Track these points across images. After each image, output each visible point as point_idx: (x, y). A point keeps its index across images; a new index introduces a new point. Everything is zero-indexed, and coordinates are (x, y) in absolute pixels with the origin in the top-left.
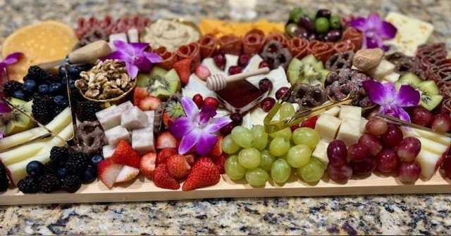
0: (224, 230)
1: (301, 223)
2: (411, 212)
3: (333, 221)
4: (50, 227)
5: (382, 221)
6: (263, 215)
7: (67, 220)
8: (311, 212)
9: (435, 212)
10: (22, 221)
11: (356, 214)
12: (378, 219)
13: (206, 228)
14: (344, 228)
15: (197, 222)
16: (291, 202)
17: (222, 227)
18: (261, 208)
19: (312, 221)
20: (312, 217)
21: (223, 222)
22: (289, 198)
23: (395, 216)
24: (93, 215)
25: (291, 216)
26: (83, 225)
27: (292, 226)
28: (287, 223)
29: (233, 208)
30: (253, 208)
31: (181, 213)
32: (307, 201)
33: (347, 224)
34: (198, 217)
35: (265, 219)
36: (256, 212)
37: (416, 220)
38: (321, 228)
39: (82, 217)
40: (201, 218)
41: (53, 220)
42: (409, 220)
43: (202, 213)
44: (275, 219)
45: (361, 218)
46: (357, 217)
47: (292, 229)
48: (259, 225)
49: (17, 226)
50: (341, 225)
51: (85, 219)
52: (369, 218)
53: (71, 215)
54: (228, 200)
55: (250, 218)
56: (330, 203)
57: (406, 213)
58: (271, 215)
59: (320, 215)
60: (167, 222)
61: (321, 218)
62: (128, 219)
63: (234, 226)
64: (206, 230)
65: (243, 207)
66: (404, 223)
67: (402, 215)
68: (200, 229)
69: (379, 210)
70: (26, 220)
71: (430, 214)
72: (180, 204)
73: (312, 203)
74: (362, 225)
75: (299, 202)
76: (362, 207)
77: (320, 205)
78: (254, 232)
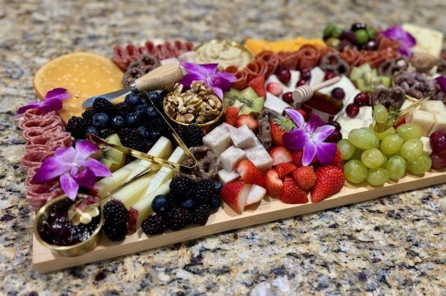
0: (361, 233)
1: (422, 213)
4: (186, 268)
6: (386, 213)
7: (200, 257)
8: (423, 203)
10: (149, 270)
13: (344, 235)
15: (332, 231)
16: (402, 197)
17: (358, 231)
18: (380, 207)
19: (429, 210)
20: (427, 206)
21: (356, 226)
22: (398, 194)
24: (224, 246)
25: (410, 210)
26: (221, 259)
27: (416, 218)
28: (410, 216)
29: (356, 213)
30: (374, 209)
31: (313, 226)
32: (414, 193)
34: (331, 227)
35: (390, 216)
36: (379, 212)
38: (440, 214)
39: (214, 251)
40: (334, 226)
41: (186, 260)
43: (332, 223)
44: (398, 215)
47: (418, 220)
48: (388, 222)
49: (147, 276)
51: (219, 252)
53: (201, 251)
54: (349, 206)
55: (377, 218)
56: (435, 192)
58: (393, 212)
59: (432, 204)
60: (305, 237)
61: (434, 206)
62: (265, 243)
63: (367, 228)
64: (346, 237)
65: (365, 210)
68: (339, 237)
70: (154, 267)
72: (306, 218)
73: (420, 195)
75: (408, 195)
77: (427, 195)
78: (388, 229)
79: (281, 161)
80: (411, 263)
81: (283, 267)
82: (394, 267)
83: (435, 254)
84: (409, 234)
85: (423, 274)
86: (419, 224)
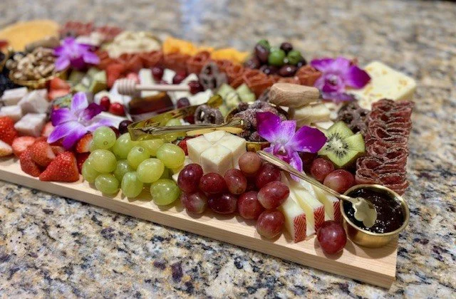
0: (58, 230)
1: (132, 247)
2: (261, 275)
3: (168, 256)
5: (219, 274)
6: (104, 228)
8: (152, 240)
9: (290, 285)
11: (197, 258)
12: (217, 271)
13: (44, 223)
14: (173, 267)
15: (40, 214)
16: (141, 225)
17: (59, 226)
18: (107, 221)
19: (146, 249)
20: (150, 245)
21: (63, 222)
22: (141, 220)
23: (240, 273)
25: (129, 237)
27: (123, 247)
28: (120, 244)
29: (82, 212)
30: (99, 218)
31: (35, 202)
32: (157, 228)
33: (179, 265)
35: (103, 232)
36: (100, 224)
37: (260, 286)
38: (149, 259)
42: (252, 283)
43: (52, 208)
44: (112, 236)
45: (200, 263)
46: (196, 260)
47: (120, 250)
48: (92, 236)
50: (172, 262)
52: (209, 266)
54: (84, 204)
55: (90, 227)
56: (180, 238)
57: (255, 275)
58: (111, 230)
59: (159, 245)
60: (17, 205)
61: (157, 249)
63: (70, 229)
64: (42, 225)
65: (91, 216)
66: (244, 284)
67: (248, 275)
68: (37, 222)
69: (227, 261)
71: (283, 285)
72: (40, 194)
73: (160, 231)
74: (195, 270)
75: (149, 227)
76: (210, 252)
77: (167, 236)
78: (83, 240)
79: (48, 135)
80: (54, 276)
82: (37, 268)
83: (86, 285)
84: (92, 255)
85: (47, 291)
86: (117, 254)
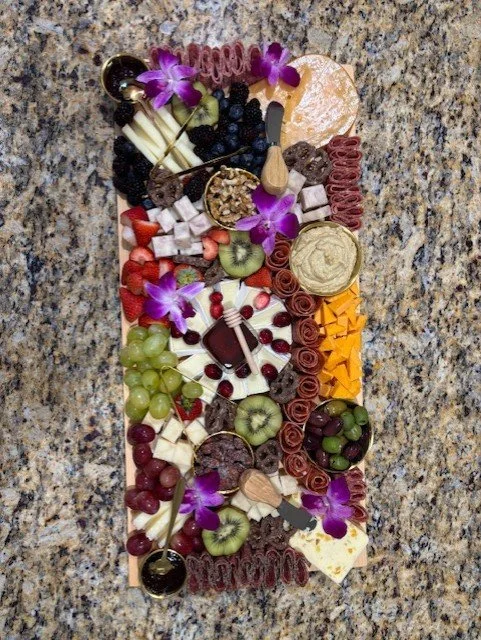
0: (92, 326)
1: (100, 393)
2: (111, 493)
3: (102, 422)
4: (95, 172)
5: (102, 466)
6: (107, 361)
7: (102, 185)
8: (110, 404)
9: (111, 515)
10: (100, 145)
11: (108, 444)
12: (104, 463)
13: (95, 310)
14: (95, 431)
15: (100, 302)
17: (95, 325)
18: (114, 359)
19: (101, 404)
20: (106, 405)
21: (100, 325)
23: (106, 479)
24: (107, 206)
25: (107, 386)
26: (97, 201)
27: (97, 386)
28: (99, 382)
31: (109, 287)
33: (99, 434)
34: (105, 302)
35: (104, 363)
36: (110, 355)
37: (103, 496)
38: (94, 411)
39: (105, 198)
40: (105, 306)
41: (102, 173)
42: (103, 489)
43: (109, 306)
44: (103, 372)
45: (105, 448)
46: (105, 445)
47: (93, 386)
48: (97, 357)
49: (96, 143)
50: (98, 429)
51: (103, 201)
52: (105, 455)
53: (107, 187)
55: (104, 350)
57: (109, 489)
58: (107, 368)
59: (108, 412)
60: (100, 275)
61: (104, 412)
62: (103, 240)
63: (97, 335)
64: (92, 311)
65: (115, 343)
66: (100, 485)
67: (107, 485)
68: (93, 305)
69: (113, 466)
70: (102, 149)
71: (109, 510)
73: (120, 406)
74: (98, 447)
76: (116, 451)
77: (118, 413)
78: (91, 352)
79: (161, 269)
80: (56, 353)
81: (77, 247)
82: (56, 336)
83: (58, 380)
84: (81, 369)
85: (44, 357)
86: (90, 385)
